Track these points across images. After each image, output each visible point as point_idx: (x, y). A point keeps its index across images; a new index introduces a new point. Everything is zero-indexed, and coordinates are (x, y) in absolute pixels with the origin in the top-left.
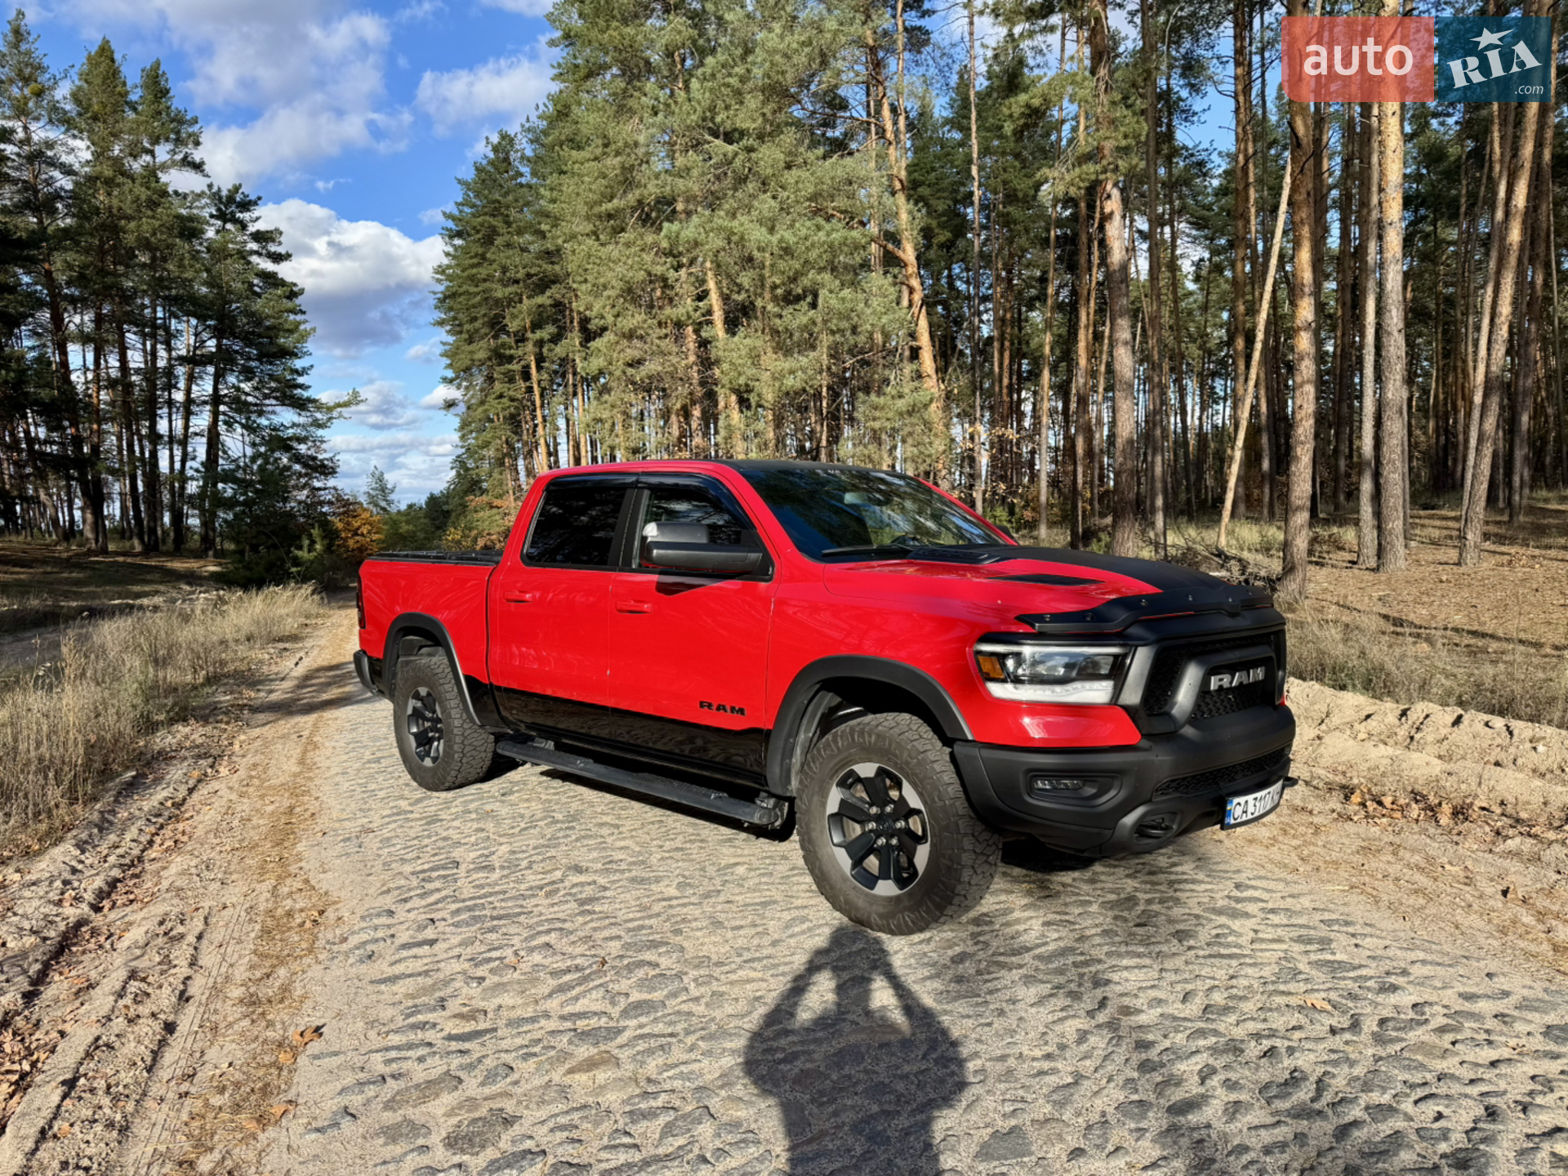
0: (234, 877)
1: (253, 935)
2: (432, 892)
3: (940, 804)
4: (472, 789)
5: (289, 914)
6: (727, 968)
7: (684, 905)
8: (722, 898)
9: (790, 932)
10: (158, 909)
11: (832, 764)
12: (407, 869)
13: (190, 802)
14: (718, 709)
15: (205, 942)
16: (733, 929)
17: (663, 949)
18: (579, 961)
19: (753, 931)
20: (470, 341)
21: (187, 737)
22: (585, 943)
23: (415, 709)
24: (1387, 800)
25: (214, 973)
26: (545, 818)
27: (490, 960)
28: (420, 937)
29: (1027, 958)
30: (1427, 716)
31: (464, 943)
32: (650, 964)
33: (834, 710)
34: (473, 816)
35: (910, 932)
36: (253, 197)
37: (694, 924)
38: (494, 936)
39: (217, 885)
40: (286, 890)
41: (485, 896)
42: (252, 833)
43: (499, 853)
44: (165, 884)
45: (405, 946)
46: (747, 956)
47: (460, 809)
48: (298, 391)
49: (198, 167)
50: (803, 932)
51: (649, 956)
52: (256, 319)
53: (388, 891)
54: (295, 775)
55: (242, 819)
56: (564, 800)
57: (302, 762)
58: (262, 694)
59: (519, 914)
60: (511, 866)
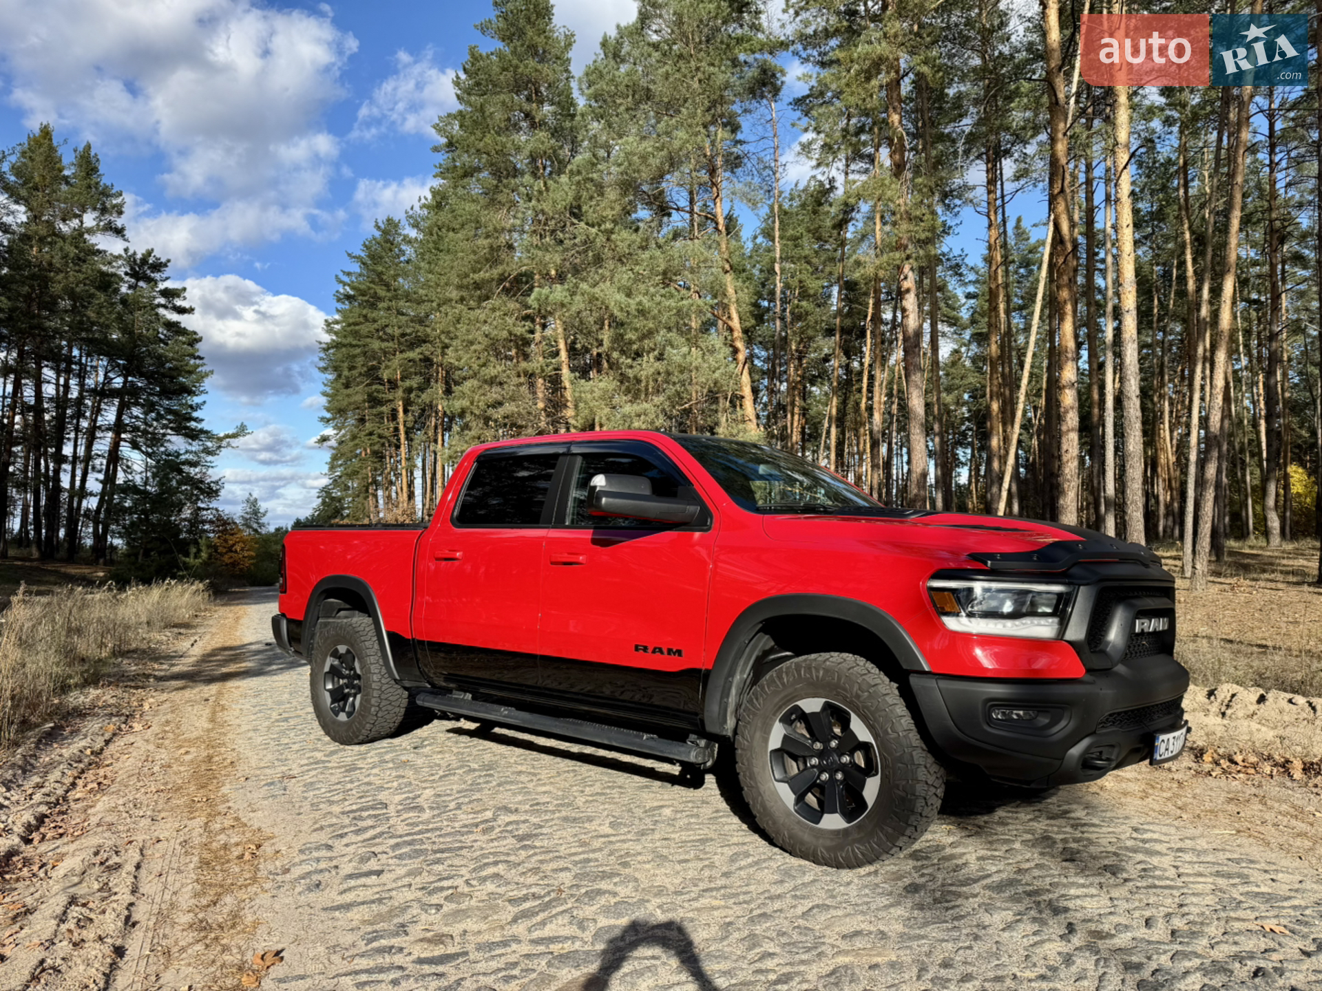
0: (163, 814)
1: (192, 866)
2: (366, 829)
3: (894, 735)
4: (385, 743)
5: (225, 847)
6: (687, 897)
7: (624, 841)
8: (657, 836)
9: (737, 865)
10: (92, 841)
11: (777, 700)
12: (336, 809)
13: (107, 753)
14: (654, 652)
15: (143, 872)
16: (680, 862)
17: (616, 880)
18: (534, 890)
19: (700, 865)
20: (347, 386)
21: (98, 698)
22: (536, 874)
23: (332, 666)
24: (1239, 758)
25: (158, 900)
26: (461, 767)
27: (442, 889)
28: (366, 868)
29: (976, 888)
30: (1233, 696)
31: (412, 873)
32: (609, 892)
33: (766, 653)
34: (391, 765)
35: (860, 865)
36: (163, 260)
37: (639, 858)
38: (440, 868)
39: (145, 822)
40: (218, 826)
41: (420, 832)
42: (174, 777)
43: (424, 796)
44: (94, 820)
45: (350, 876)
46: (702, 886)
47: (376, 759)
48: (193, 424)
49: (119, 232)
50: (750, 866)
51: (603, 885)
52: (161, 361)
53: (322, 828)
54: (208, 730)
55: (162, 766)
56: (475, 752)
57: (212, 720)
58: (165, 667)
59: (461, 848)
60: (439, 807)
